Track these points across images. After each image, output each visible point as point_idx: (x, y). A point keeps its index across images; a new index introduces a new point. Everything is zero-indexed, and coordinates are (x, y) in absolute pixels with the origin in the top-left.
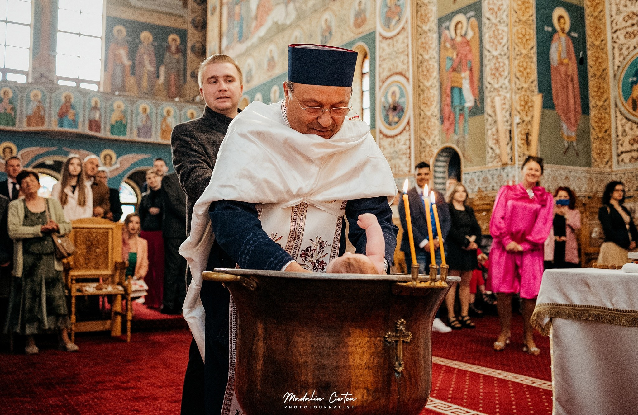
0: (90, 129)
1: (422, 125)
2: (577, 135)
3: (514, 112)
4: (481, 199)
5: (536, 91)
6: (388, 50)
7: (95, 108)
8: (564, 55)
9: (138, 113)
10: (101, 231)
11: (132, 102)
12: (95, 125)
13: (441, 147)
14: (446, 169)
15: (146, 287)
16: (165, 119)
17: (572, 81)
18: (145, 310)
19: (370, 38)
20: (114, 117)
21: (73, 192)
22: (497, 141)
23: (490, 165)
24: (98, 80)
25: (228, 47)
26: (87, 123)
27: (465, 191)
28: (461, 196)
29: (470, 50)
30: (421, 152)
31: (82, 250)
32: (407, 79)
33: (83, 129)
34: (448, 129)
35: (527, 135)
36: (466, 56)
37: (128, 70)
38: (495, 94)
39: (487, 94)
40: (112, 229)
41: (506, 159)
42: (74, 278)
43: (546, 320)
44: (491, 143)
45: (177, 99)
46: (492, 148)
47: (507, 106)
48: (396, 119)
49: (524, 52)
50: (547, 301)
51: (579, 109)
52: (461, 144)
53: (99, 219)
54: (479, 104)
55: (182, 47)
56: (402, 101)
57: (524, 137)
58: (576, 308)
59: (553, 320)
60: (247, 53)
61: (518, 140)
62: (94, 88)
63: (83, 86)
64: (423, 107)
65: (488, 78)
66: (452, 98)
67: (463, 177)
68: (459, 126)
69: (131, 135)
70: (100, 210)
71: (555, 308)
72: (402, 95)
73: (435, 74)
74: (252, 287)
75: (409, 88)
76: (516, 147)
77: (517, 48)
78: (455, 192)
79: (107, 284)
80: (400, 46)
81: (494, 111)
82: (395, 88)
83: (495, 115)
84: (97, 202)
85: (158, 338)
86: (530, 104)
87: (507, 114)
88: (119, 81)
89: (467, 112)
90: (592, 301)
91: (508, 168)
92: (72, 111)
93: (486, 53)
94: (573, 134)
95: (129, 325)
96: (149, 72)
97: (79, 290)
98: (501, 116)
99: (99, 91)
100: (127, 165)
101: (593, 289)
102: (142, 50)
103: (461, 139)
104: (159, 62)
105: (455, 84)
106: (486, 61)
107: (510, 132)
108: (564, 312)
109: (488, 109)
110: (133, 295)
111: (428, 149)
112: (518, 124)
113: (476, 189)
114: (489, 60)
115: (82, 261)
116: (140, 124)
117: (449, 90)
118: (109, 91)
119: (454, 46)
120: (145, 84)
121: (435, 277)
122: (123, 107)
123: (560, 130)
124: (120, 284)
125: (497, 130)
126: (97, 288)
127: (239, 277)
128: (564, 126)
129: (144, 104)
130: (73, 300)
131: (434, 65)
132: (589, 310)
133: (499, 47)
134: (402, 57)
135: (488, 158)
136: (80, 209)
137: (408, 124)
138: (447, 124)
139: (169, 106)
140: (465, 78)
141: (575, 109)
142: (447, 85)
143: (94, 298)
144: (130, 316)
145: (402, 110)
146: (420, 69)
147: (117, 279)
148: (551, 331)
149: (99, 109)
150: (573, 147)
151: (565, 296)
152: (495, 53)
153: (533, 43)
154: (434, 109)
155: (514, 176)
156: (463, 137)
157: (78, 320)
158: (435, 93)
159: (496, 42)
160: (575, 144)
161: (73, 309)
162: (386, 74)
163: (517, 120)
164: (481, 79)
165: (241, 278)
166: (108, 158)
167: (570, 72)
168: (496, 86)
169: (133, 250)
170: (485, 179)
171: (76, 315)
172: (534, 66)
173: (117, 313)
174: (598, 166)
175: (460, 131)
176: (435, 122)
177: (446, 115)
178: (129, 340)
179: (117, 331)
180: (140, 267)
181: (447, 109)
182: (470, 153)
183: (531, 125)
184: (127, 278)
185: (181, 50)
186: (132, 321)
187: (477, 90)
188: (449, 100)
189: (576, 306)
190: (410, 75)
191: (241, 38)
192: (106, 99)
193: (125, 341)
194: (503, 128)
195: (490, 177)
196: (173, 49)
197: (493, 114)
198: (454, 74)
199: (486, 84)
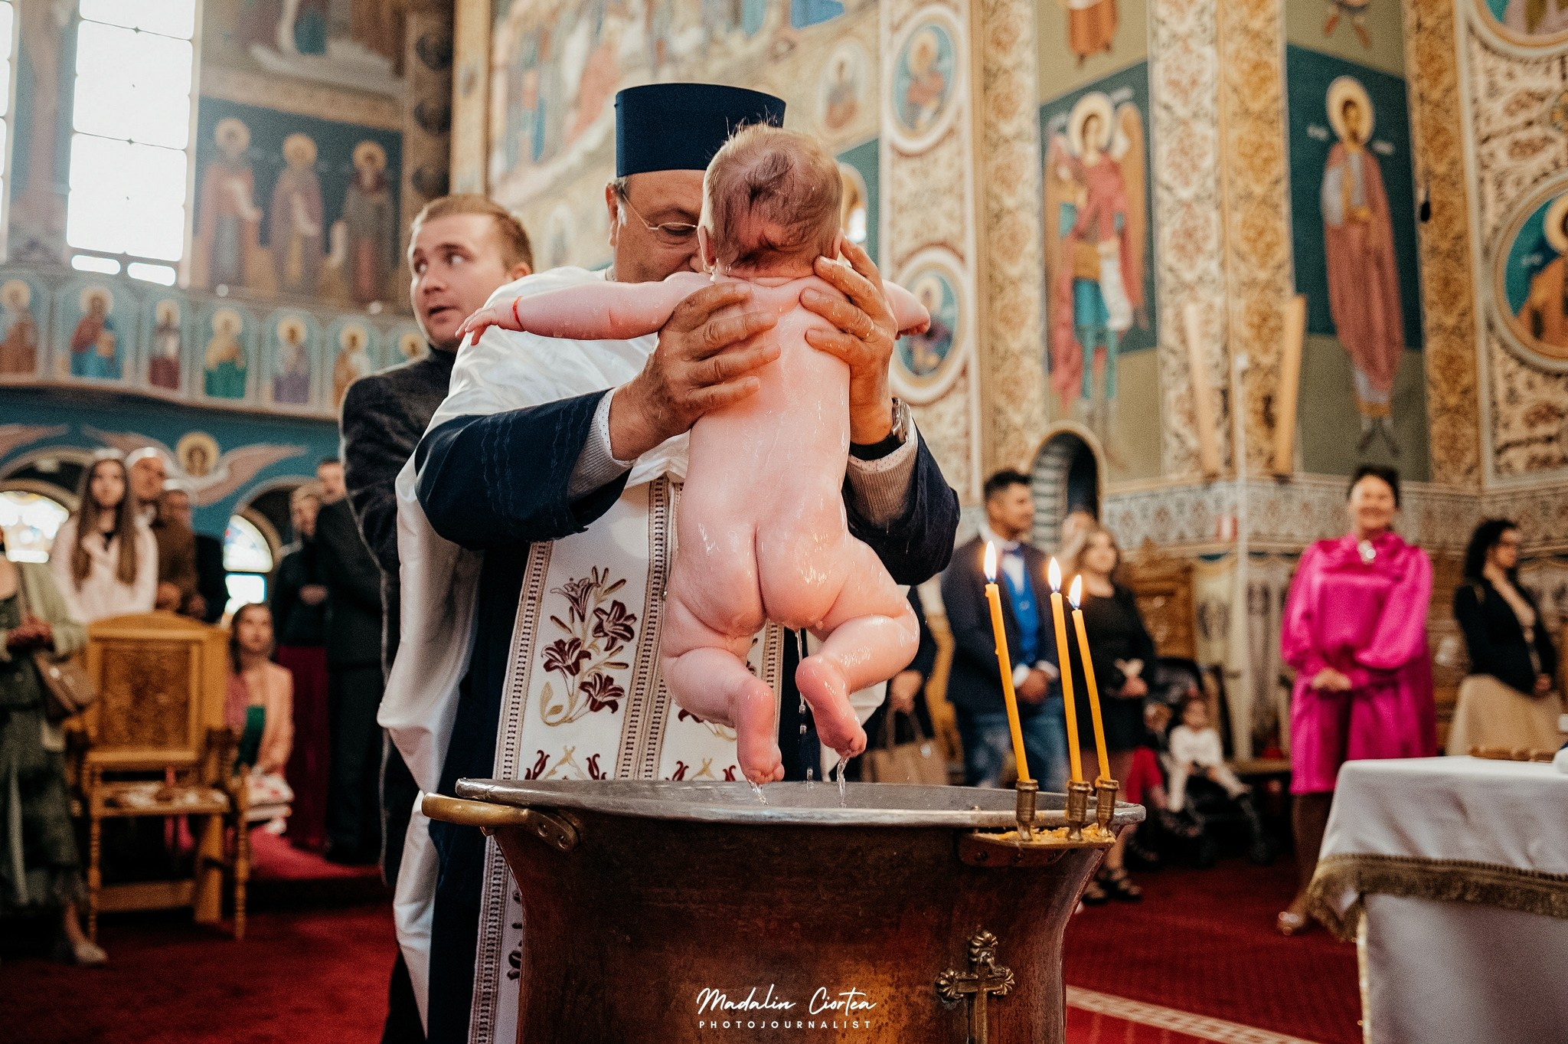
0: (154, 379)
1: (999, 377)
2: (1395, 401)
3: (1234, 344)
4: (1152, 563)
5: (1289, 288)
6: (911, 185)
7: (165, 329)
8: (1357, 198)
9: (275, 341)
10: (170, 647)
11: (261, 315)
12: (165, 371)
13: (1047, 429)
14: (1061, 489)
15: (286, 793)
16: (343, 358)
17: (1380, 264)
18: (285, 853)
19: (867, 156)
20: (215, 352)
21: (106, 548)
22: (1192, 418)
23: (1174, 477)
24: (176, 257)
25: (506, 177)
26: (145, 365)
27: (1113, 545)
28: (1103, 558)
29: (1121, 187)
30: (996, 445)
31: (120, 698)
32: (961, 258)
33: (134, 380)
34: (1065, 388)
35: (1268, 401)
36: (1110, 201)
37: (252, 234)
38: (1182, 297)
39: (1163, 296)
40: (199, 642)
41: (1214, 460)
42: (99, 770)
43: (1349, 898)
44: (1175, 421)
45: (375, 307)
46: (1177, 436)
47: (1216, 328)
48: (933, 360)
49: (1258, 190)
50: (1350, 849)
51: (1398, 335)
52: (1098, 425)
53: (167, 616)
54: (1144, 323)
55: (389, 176)
56: (947, 314)
57: (1260, 406)
58: (1431, 868)
59: (1368, 898)
60: (556, 190)
61: (1243, 413)
62: (165, 277)
63: (136, 272)
64: (1001, 328)
65: (1167, 256)
66: (1076, 308)
67: (1106, 507)
68: (1095, 377)
69: (259, 397)
70: (172, 592)
71: (1373, 867)
72: (949, 298)
73: (1032, 246)
74: (562, 841)
75: (967, 283)
76: (1240, 433)
77: (1240, 183)
78: (1086, 547)
79: (185, 787)
80: (941, 174)
81: (1184, 341)
82: (929, 282)
83: (1187, 350)
84: (168, 571)
85: (318, 927)
86: (1272, 323)
87: (1217, 349)
88: (228, 259)
89: (1113, 343)
90: (1472, 849)
91: (1220, 487)
92: (106, 336)
93: (1160, 193)
94: (1383, 399)
95: (240, 893)
96: (306, 240)
97: (111, 803)
98: (1202, 353)
99: (176, 286)
100: (246, 473)
101: (1473, 818)
102: (287, 182)
103: (1099, 413)
104: (331, 212)
105: (1083, 272)
106: (1160, 214)
107: (1225, 393)
108: (1398, 878)
109: (1168, 336)
110: (252, 815)
111: (1013, 437)
112: (1244, 373)
113: (1138, 539)
114: (1171, 212)
115: (120, 725)
116: (282, 370)
117: (1066, 288)
118: (202, 282)
119: (1080, 174)
120: (295, 268)
121: (1084, 815)
122: (237, 325)
123: (1350, 387)
124: (219, 785)
125: (1191, 389)
126: (160, 798)
127: (525, 812)
128: (1361, 380)
129: (291, 320)
130: (96, 830)
131: (1029, 223)
132: (1463, 874)
133: (1195, 178)
134: (949, 203)
135: (1168, 459)
136: (121, 591)
137: (964, 372)
138: (1062, 373)
139: (354, 326)
140: (1108, 256)
141: (1388, 334)
142: (1064, 274)
143: (152, 823)
144: (242, 869)
145: (948, 338)
146: (995, 235)
147: (211, 772)
148: (1362, 929)
149: (178, 331)
150: (1383, 433)
151: (1399, 833)
152: (1185, 194)
153: (1281, 167)
154: (1028, 336)
155: (1234, 507)
156: (1105, 405)
157: (106, 881)
158: (1031, 294)
159: (1186, 165)
160: (1388, 423)
161: (95, 853)
162: (906, 244)
163: (1241, 362)
164: (1150, 257)
165: (530, 816)
166: (197, 457)
167: (1374, 242)
168: (1189, 276)
169: (256, 700)
170: (1162, 514)
171: (102, 868)
172: (1283, 226)
173: (210, 863)
174: (1447, 480)
175: (1096, 391)
176: (1032, 367)
177: (1061, 351)
178: (240, 932)
179: (210, 910)
180: (273, 742)
181: (1063, 336)
182: (1121, 445)
183: (1278, 376)
184: (237, 770)
185: (389, 182)
186: (250, 885)
187: (1138, 286)
188: (1066, 313)
189: (1428, 862)
190: (969, 248)
191: (540, 152)
192: (195, 307)
193: (229, 936)
194: (1206, 383)
195: (1172, 508)
196: (368, 179)
197: (1179, 347)
198: (1080, 247)
199: (1161, 271)
